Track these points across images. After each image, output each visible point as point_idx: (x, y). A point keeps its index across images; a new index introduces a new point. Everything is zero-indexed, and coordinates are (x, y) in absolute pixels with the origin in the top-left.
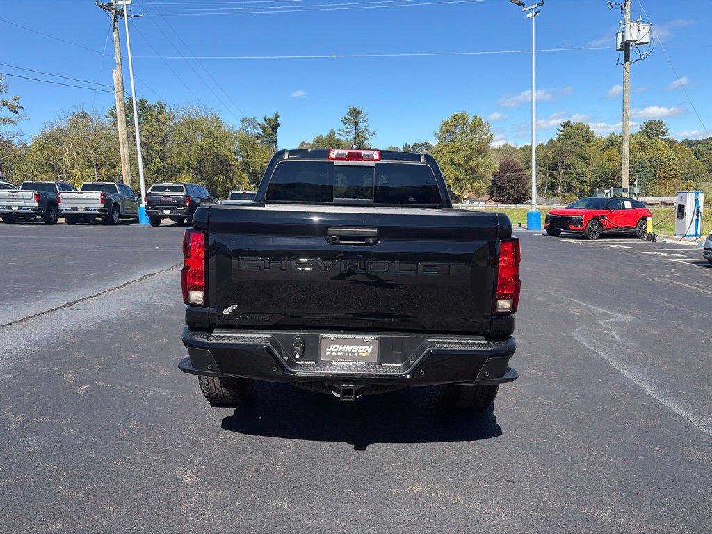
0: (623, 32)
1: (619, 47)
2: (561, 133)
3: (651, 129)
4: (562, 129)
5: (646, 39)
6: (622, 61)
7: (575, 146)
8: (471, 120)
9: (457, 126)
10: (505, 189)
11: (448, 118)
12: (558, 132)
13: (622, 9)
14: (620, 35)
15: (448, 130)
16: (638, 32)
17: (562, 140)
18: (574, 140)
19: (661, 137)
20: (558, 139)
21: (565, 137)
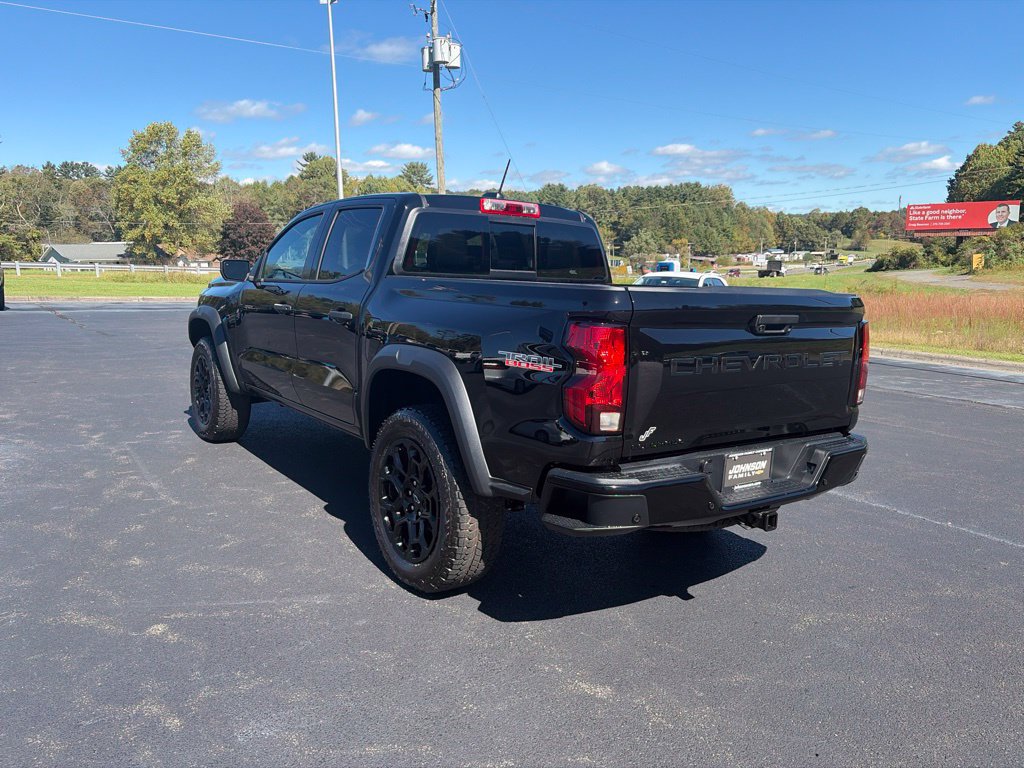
0: (430, 48)
1: (426, 68)
2: (305, 169)
3: (414, 174)
4: (304, 162)
5: (457, 63)
6: (430, 84)
7: (325, 188)
8: (181, 136)
9: (159, 143)
10: (242, 246)
11: (143, 129)
12: (300, 167)
13: (427, 17)
14: (426, 51)
15: (145, 147)
16: (449, 53)
17: (306, 178)
18: (323, 180)
19: (426, 186)
20: (301, 176)
21: (310, 175)
